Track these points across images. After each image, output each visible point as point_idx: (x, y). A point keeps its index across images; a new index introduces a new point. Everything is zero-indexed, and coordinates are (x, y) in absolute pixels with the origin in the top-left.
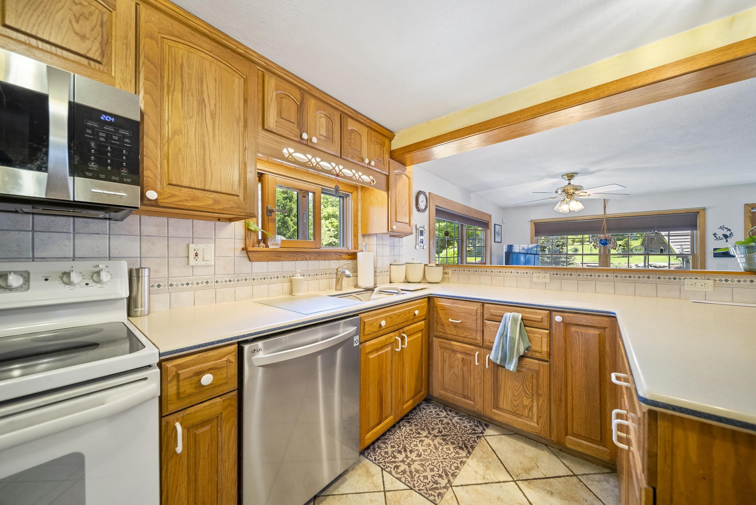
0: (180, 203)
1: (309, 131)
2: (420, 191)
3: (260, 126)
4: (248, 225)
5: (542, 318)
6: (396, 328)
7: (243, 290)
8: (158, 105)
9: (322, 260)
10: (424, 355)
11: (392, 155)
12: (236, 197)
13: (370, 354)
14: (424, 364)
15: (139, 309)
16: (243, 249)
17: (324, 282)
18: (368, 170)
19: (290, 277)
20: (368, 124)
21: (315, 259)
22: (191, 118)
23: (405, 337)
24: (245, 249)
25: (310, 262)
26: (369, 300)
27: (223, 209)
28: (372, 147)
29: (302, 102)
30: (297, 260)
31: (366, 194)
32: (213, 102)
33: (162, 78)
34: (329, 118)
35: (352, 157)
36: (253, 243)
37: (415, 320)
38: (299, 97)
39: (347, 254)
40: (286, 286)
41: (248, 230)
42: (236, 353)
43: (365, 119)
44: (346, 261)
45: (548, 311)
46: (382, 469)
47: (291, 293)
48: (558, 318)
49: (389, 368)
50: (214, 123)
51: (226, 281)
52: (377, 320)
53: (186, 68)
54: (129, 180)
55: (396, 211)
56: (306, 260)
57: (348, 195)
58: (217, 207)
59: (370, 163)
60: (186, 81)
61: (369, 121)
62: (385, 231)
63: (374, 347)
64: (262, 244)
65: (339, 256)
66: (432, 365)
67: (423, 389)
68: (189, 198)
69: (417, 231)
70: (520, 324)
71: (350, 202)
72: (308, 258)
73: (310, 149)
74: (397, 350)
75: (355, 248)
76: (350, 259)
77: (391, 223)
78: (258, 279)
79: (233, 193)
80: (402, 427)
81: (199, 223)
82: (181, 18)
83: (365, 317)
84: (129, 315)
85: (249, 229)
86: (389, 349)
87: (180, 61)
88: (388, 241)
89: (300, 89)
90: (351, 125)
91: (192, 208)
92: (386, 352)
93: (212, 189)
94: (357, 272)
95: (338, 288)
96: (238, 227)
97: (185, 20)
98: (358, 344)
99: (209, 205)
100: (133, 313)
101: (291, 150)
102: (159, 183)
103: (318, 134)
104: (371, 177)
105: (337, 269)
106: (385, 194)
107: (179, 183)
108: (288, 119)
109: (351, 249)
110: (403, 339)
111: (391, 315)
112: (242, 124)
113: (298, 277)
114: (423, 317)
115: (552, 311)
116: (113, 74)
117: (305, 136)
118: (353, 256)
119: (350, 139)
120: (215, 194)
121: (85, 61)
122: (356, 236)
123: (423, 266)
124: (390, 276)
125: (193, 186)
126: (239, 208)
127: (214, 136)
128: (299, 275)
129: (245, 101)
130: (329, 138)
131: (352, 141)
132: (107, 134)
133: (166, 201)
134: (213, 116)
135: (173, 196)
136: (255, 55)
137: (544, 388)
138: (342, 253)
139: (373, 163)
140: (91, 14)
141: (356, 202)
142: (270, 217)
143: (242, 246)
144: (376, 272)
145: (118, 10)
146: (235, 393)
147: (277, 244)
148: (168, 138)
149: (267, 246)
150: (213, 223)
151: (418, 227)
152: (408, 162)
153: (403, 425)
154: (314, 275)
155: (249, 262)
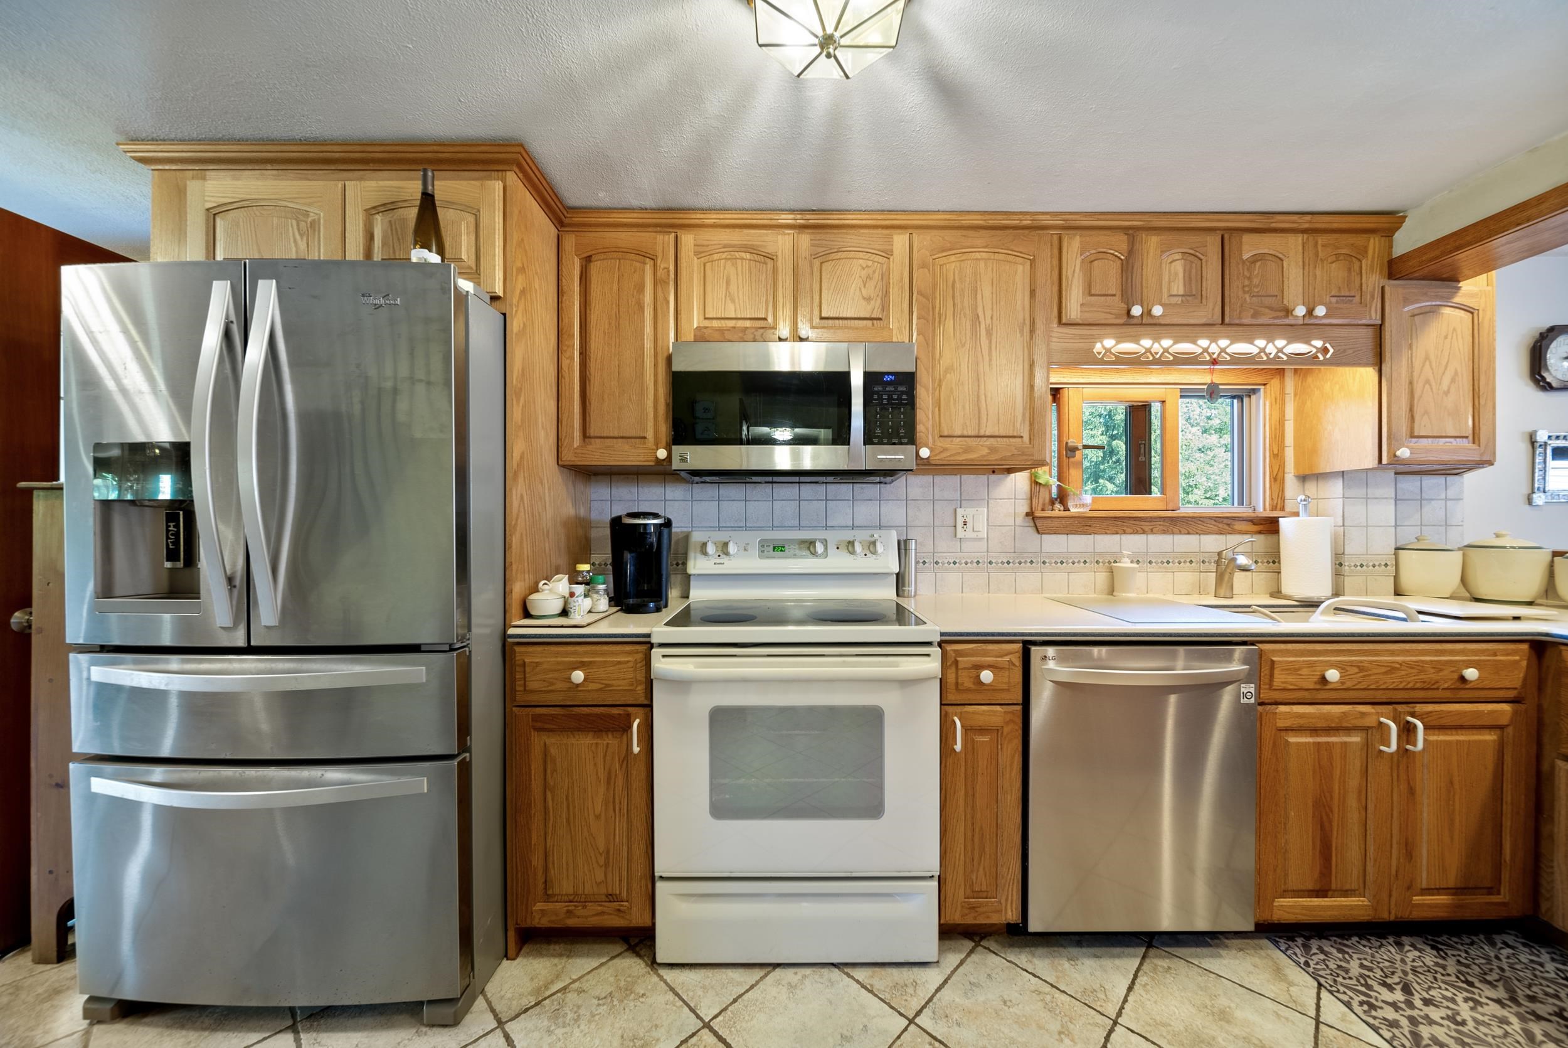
0: (952, 458)
1: (1145, 298)
2: (1552, 329)
3: (1056, 321)
4: (1036, 477)
6: (1380, 696)
7: (1029, 579)
8: (929, 342)
9: (1180, 533)
10: (1508, 797)
11: (1395, 269)
12: (1020, 439)
13: (1290, 733)
14: (1507, 823)
15: (906, 589)
16: (1027, 514)
17: (1185, 578)
18: (1305, 329)
19: (1109, 562)
20: (1306, 226)
21: (1164, 532)
22: (963, 346)
23: (1415, 726)
24: (1030, 514)
25: (1151, 537)
26: (1307, 621)
27: (1001, 459)
28: (1318, 272)
29: (1131, 252)
30: (1124, 532)
31: (1310, 379)
32: (988, 314)
33: (934, 308)
34: (1194, 257)
35: (1254, 316)
36: (1044, 505)
37: (1463, 695)
38: (1124, 246)
39: (1253, 521)
40: (1102, 578)
41: (1035, 483)
42: (1020, 655)
43: (1295, 218)
44: (1249, 536)
47: (1111, 591)
49: (1354, 782)
50: (990, 342)
51: (1003, 563)
52: (1311, 665)
53: (958, 285)
54: (906, 440)
55: (1411, 410)
56: (1144, 532)
57: (1254, 391)
58: (993, 458)
59: (1310, 312)
60: (958, 300)
61: (1308, 218)
62: (1370, 462)
63: (1302, 722)
64: (1058, 506)
65: (1224, 524)
66: (1551, 837)
67: (1505, 889)
68: (961, 451)
69: (1539, 450)
71: (1261, 407)
72: (1146, 529)
73: (1149, 328)
74: (1382, 748)
75: (1274, 508)
76: (1260, 532)
77: (1389, 444)
78: (1050, 563)
79: (1015, 434)
80: (1407, 948)
81: (969, 480)
82: (953, 223)
83: (1274, 651)
84: (898, 595)
85: (1037, 483)
86: (1356, 739)
87: (952, 279)
88: (1385, 488)
89: (1124, 229)
90: (1251, 246)
91: (964, 462)
92: (1345, 745)
93: (988, 434)
94: (1279, 562)
95: (1222, 592)
96: (1020, 480)
97: (957, 224)
98: (1252, 701)
99: (985, 456)
100: (901, 593)
101: (1109, 343)
102: (930, 437)
103: (1165, 295)
104: (1318, 343)
105: (1220, 554)
106: (1369, 374)
107: (950, 433)
108: (1103, 293)
109: (1262, 509)
110: (1407, 731)
111: (1361, 662)
112: (1027, 329)
113: (1126, 563)
114: (1511, 694)
116: (891, 327)
117: (1137, 311)
118: (1270, 526)
119: (1249, 278)
120: (992, 440)
121: (869, 323)
122: (1277, 479)
123: (1544, 557)
124: (1396, 578)
125: (966, 433)
126: (1023, 454)
127: (990, 360)
128: (1128, 560)
129: (1032, 293)
130: (1194, 294)
131: (1256, 281)
132: (889, 395)
133: (937, 458)
134: (989, 333)
135: (945, 450)
136: (1048, 217)
138: (1234, 519)
139: (1321, 311)
140: (874, 272)
141: (1280, 402)
142: (1072, 460)
143: (1026, 509)
144: (1341, 565)
145: (895, 253)
146: (1019, 708)
147: (1083, 505)
148: (940, 380)
149: (1067, 509)
150: (986, 477)
151: (1542, 436)
152: (1466, 272)
153: (1413, 945)
154: (1162, 563)
155: (1037, 535)
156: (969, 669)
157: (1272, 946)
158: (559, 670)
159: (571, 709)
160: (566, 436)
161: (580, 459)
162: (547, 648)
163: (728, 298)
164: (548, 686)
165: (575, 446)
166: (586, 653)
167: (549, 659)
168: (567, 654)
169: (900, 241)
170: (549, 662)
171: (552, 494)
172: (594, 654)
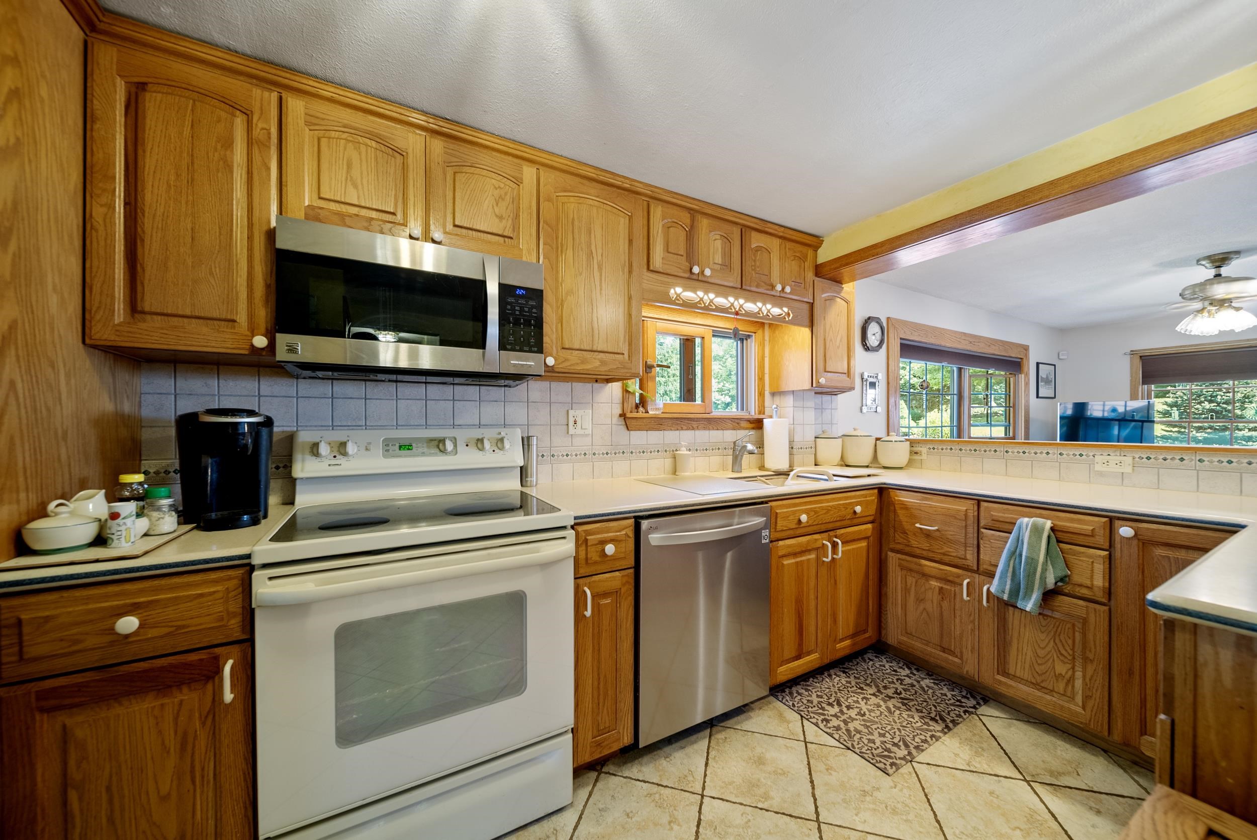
0: (572, 368)
1: (700, 262)
2: (869, 318)
3: (645, 267)
4: (626, 386)
5: (1093, 530)
6: (823, 528)
7: (621, 465)
8: (554, 267)
9: (713, 429)
10: (871, 577)
11: (819, 271)
12: (621, 356)
13: (784, 558)
14: (871, 591)
15: (529, 479)
16: (621, 415)
17: (716, 460)
18: (779, 300)
19: (673, 451)
20: (781, 234)
21: (705, 429)
22: (581, 274)
23: (837, 543)
24: (623, 415)
25: (697, 432)
26: (783, 485)
27: (609, 371)
28: (787, 265)
29: (692, 226)
30: (682, 429)
31: (777, 332)
32: (600, 251)
33: (557, 238)
34: (726, 239)
35: (757, 286)
36: (632, 408)
37: (855, 521)
38: (688, 221)
39: (750, 421)
40: (668, 462)
41: (626, 391)
42: (632, 528)
43: (777, 227)
44: (747, 431)
45: (1107, 519)
46: (802, 716)
47: (675, 472)
48: (1126, 531)
49: (812, 583)
50: (601, 275)
51: (603, 454)
52: (794, 512)
53: (576, 223)
54: (536, 349)
55: (825, 356)
56: (693, 429)
57: (749, 336)
58: (603, 369)
59: (783, 289)
60: (576, 236)
61: (782, 229)
62: (807, 386)
63: (790, 550)
64: (641, 409)
65: (735, 423)
66: (886, 594)
67: (870, 629)
68: (579, 361)
69: (865, 383)
70: (1049, 537)
71: (753, 345)
72: (695, 426)
73: (702, 284)
74: (824, 559)
75: (760, 413)
76: (753, 428)
77: (816, 375)
78: (636, 453)
79: (619, 351)
80: (834, 676)
81: (578, 386)
82: (572, 170)
83: (777, 506)
84: (522, 485)
85: (627, 391)
86: (813, 556)
87: (572, 216)
88: (812, 401)
89: (689, 210)
90: (757, 240)
91: (581, 372)
92: (809, 560)
93: (599, 349)
94: (763, 448)
95: (736, 468)
96: (615, 388)
97: (576, 171)
98: (768, 541)
99: (597, 367)
100: (524, 483)
101: (679, 290)
102: (554, 349)
103: (711, 263)
104: (786, 310)
105: (734, 443)
106: (806, 331)
107: (571, 347)
108: (676, 252)
109: (754, 413)
110: (835, 545)
111: (815, 508)
112: (626, 270)
113: (684, 451)
114: (871, 518)
115: (1113, 518)
116: (521, 246)
117: (696, 270)
118: (758, 424)
119: (755, 261)
120: (602, 354)
121: (501, 239)
122: (761, 394)
123: (872, 441)
124: (815, 455)
125: (582, 348)
126: (624, 368)
127: (601, 289)
128: (685, 449)
129: (631, 241)
130: (726, 266)
131: (758, 264)
132: (521, 307)
133: (560, 366)
134: (600, 268)
135: (566, 360)
136: (641, 185)
137: (1098, 648)
138: (740, 419)
139: (788, 289)
140: (506, 194)
141: (762, 345)
142: (649, 374)
143: (619, 411)
144: (792, 448)
145: (524, 182)
146: (632, 571)
147: (657, 409)
148: (562, 301)
149: (647, 412)
150: (591, 384)
151: (866, 377)
152: (846, 278)
153: (835, 674)
154: (703, 450)
155: (626, 431)
156: (596, 545)
157: (775, 699)
158: (91, 621)
159: (116, 668)
160: (99, 308)
161: (122, 339)
162: (65, 594)
163: (349, 183)
164: (70, 646)
165: (116, 322)
166: (141, 592)
167: (71, 609)
168: (107, 597)
169: (529, 173)
170: (70, 613)
171: (73, 381)
172: (159, 590)
